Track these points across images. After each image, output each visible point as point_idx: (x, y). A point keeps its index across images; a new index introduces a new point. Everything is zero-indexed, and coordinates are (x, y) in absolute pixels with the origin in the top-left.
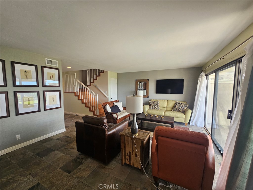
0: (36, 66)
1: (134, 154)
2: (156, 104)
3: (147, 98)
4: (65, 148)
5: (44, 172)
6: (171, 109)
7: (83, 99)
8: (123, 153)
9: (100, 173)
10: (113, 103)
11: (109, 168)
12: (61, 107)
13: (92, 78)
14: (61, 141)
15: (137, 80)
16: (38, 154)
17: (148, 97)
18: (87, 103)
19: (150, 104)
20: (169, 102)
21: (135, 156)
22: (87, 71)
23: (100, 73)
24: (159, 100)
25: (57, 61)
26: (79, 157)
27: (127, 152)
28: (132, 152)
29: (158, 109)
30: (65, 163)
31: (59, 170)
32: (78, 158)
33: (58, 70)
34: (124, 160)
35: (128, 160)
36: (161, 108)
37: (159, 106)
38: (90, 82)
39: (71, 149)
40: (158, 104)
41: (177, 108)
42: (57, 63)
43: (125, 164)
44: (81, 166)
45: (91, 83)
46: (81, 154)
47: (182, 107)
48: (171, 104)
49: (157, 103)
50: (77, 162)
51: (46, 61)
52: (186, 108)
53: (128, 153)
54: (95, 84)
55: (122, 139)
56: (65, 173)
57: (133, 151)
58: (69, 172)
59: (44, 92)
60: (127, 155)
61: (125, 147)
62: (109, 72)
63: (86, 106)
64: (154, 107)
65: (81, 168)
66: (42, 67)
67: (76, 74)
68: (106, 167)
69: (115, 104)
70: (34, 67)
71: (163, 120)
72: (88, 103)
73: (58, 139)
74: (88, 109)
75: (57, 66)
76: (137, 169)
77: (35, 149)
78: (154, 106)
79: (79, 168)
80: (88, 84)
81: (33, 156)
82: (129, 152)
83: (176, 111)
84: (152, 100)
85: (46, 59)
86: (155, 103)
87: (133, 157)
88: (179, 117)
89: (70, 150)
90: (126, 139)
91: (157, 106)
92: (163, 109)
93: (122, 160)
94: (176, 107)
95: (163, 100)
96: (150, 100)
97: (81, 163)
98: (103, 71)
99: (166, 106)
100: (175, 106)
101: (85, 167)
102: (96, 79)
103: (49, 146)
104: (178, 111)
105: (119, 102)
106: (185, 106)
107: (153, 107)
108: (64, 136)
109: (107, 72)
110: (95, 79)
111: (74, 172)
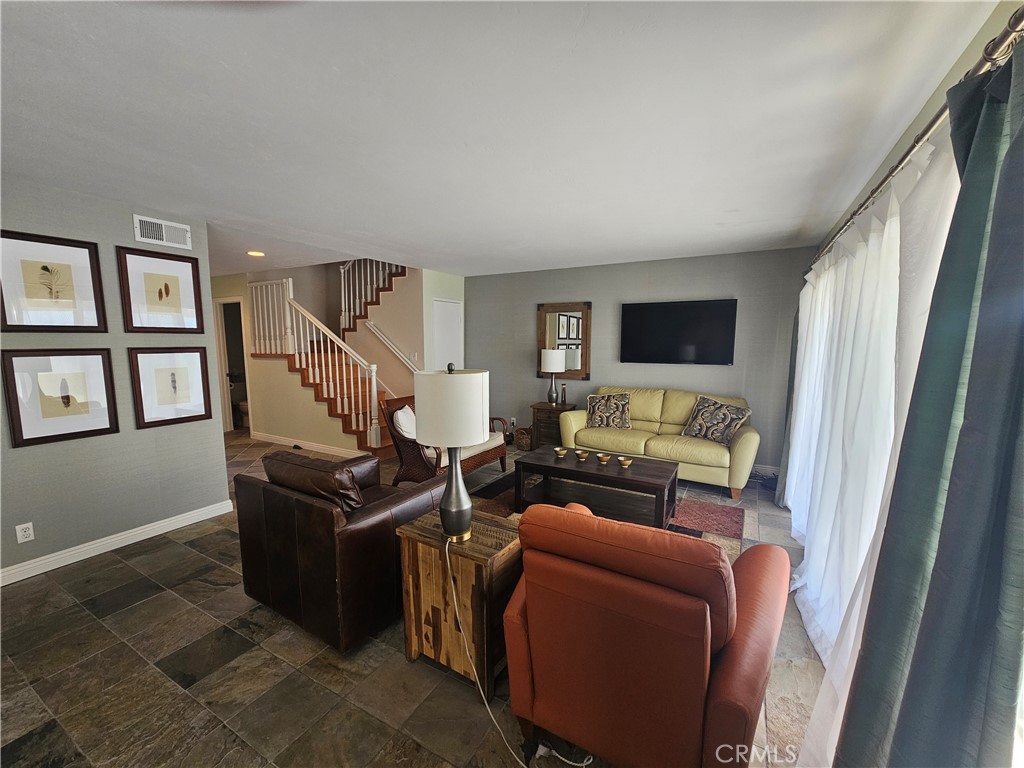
0: (93, 249)
1: (450, 617)
2: (617, 408)
3: (583, 379)
4: (206, 581)
5: (87, 678)
6: (675, 429)
7: (321, 382)
8: (412, 610)
9: (311, 689)
11: (353, 670)
12: (208, 415)
13: (360, 298)
14: (203, 549)
15: (542, 305)
16: (92, 604)
17: (587, 378)
18: (335, 400)
19: (594, 407)
20: (673, 398)
21: (453, 627)
22: (342, 271)
23: (391, 275)
24: (631, 388)
25: (188, 228)
26: (249, 619)
27: (426, 608)
28: (442, 612)
29: (622, 426)
30: (183, 644)
31: (153, 668)
32: (243, 623)
33: (194, 262)
34: (415, 639)
35: (431, 639)
36: (638, 424)
37: (628, 415)
38: (352, 313)
39: (227, 584)
40: (623, 406)
41: (700, 425)
42: (189, 235)
43: (421, 655)
44: (245, 655)
45: (356, 317)
46: (259, 608)
47: (724, 420)
48: (681, 407)
49: (620, 404)
50: (232, 642)
51: (137, 224)
52: (738, 426)
53: (427, 614)
54: (370, 323)
55: (407, 555)
56: (171, 683)
57: (446, 604)
58: (187, 681)
59: (133, 353)
60: (427, 622)
61: (417, 587)
62: (426, 273)
63: (332, 413)
64: (608, 418)
65: (238, 667)
66: (122, 252)
67: (290, 280)
68: (341, 666)
70: (85, 252)
71: (629, 475)
72: (339, 399)
73: (192, 544)
74: (338, 424)
75: (186, 247)
76: (464, 679)
77: (88, 582)
78: (608, 414)
79: (233, 663)
80: (344, 322)
81: (70, 608)
82: (432, 607)
83: (696, 436)
84: (604, 392)
85: (137, 218)
86: (613, 401)
87: (447, 629)
88: (705, 462)
89: (223, 590)
90: (420, 555)
91: (618, 413)
92: (646, 425)
93: (407, 640)
94: (700, 420)
95: (648, 389)
96: (596, 391)
97: (246, 646)
98: (404, 268)
99: (657, 414)
100: (694, 414)
101: (257, 663)
102: (377, 303)
103: (144, 572)
104: (705, 436)
106: (734, 416)
107: (602, 421)
108: (217, 533)
109: (416, 272)
110: (372, 303)
111: (206, 680)
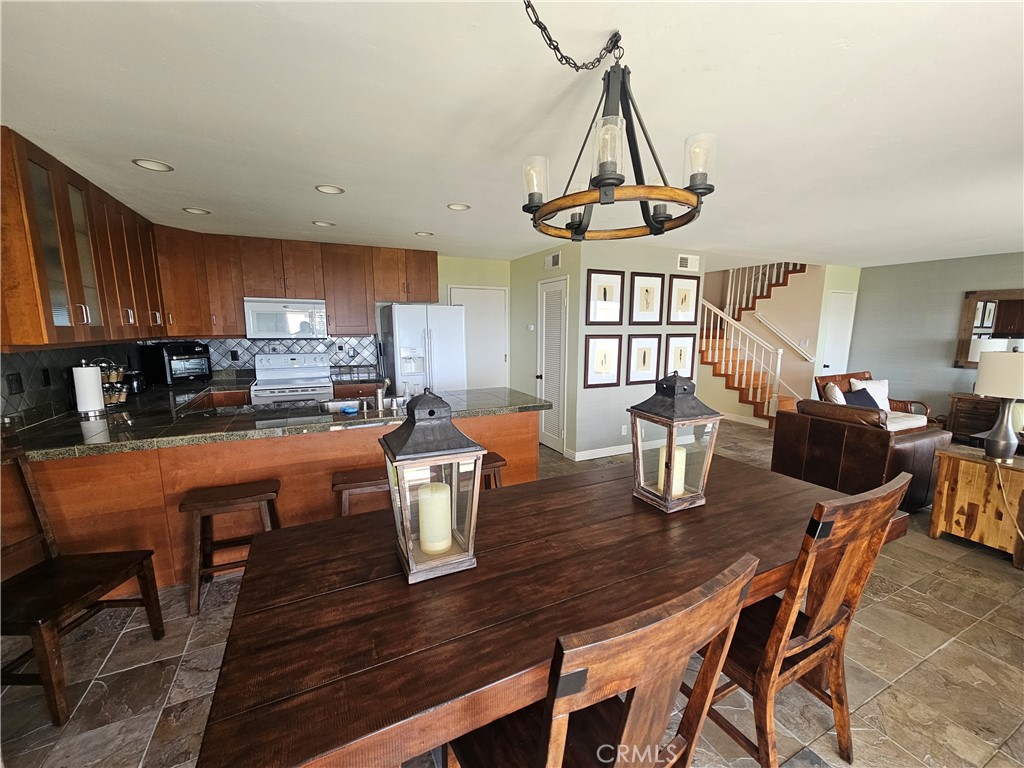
0: (663, 277)
1: (990, 510)
7: (720, 362)
8: (944, 504)
10: (847, 381)
13: (748, 293)
15: (972, 292)
18: (734, 376)
21: (992, 517)
23: (787, 272)
27: (961, 503)
28: (981, 507)
33: (698, 279)
34: (943, 523)
35: (963, 524)
38: (737, 306)
43: (947, 534)
45: (741, 309)
51: (679, 260)
53: (961, 507)
54: (760, 314)
55: (945, 469)
57: (987, 502)
60: (960, 513)
61: (953, 489)
62: (828, 268)
63: (729, 386)
66: (672, 277)
69: (858, 385)
72: (737, 376)
74: (737, 395)
75: (697, 269)
82: (969, 503)
85: (680, 256)
87: (984, 518)
90: (962, 469)
93: (933, 524)
98: (804, 266)
102: (768, 296)
105: (870, 379)
109: (818, 268)
110: (762, 297)
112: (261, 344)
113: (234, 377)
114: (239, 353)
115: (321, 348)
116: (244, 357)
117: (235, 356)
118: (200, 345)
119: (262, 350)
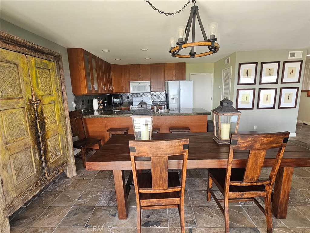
0: (279, 63)
12: (295, 107)
25: (302, 52)
33: (301, 62)
59: (281, 89)
66: (285, 63)
75: (301, 57)
85: (290, 52)
112: (134, 94)
113: (128, 104)
114: (129, 97)
115: (150, 96)
116: (130, 98)
117: (128, 98)
118: (120, 95)
119: (135, 96)
